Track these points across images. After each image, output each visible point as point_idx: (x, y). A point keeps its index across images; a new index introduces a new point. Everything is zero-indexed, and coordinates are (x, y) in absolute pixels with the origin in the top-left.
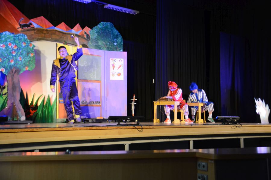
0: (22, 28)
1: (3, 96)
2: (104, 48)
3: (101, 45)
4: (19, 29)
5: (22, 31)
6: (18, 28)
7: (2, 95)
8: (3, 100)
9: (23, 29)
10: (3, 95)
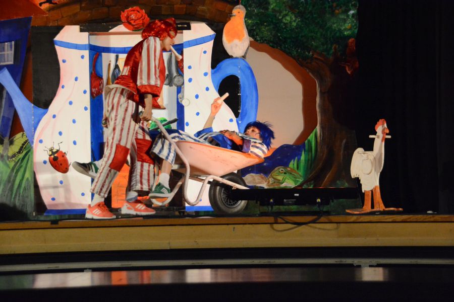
0: (51, 3)
1: (8, 162)
2: (286, 15)
3: (277, 9)
4: (43, 5)
5: (50, 10)
6: (41, 4)
7: (6, 158)
8: (9, 171)
9: (52, 5)
10: (8, 157)
